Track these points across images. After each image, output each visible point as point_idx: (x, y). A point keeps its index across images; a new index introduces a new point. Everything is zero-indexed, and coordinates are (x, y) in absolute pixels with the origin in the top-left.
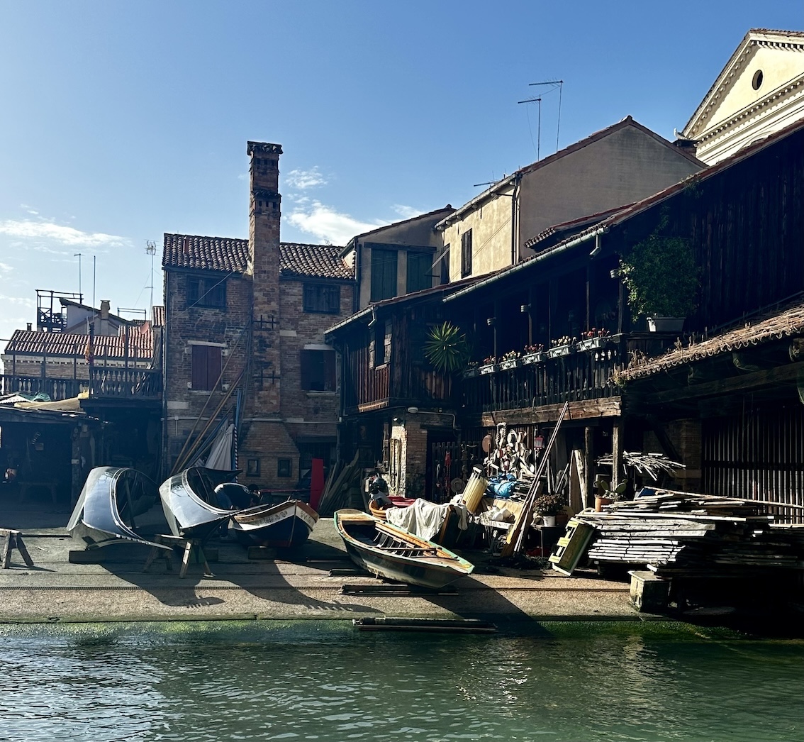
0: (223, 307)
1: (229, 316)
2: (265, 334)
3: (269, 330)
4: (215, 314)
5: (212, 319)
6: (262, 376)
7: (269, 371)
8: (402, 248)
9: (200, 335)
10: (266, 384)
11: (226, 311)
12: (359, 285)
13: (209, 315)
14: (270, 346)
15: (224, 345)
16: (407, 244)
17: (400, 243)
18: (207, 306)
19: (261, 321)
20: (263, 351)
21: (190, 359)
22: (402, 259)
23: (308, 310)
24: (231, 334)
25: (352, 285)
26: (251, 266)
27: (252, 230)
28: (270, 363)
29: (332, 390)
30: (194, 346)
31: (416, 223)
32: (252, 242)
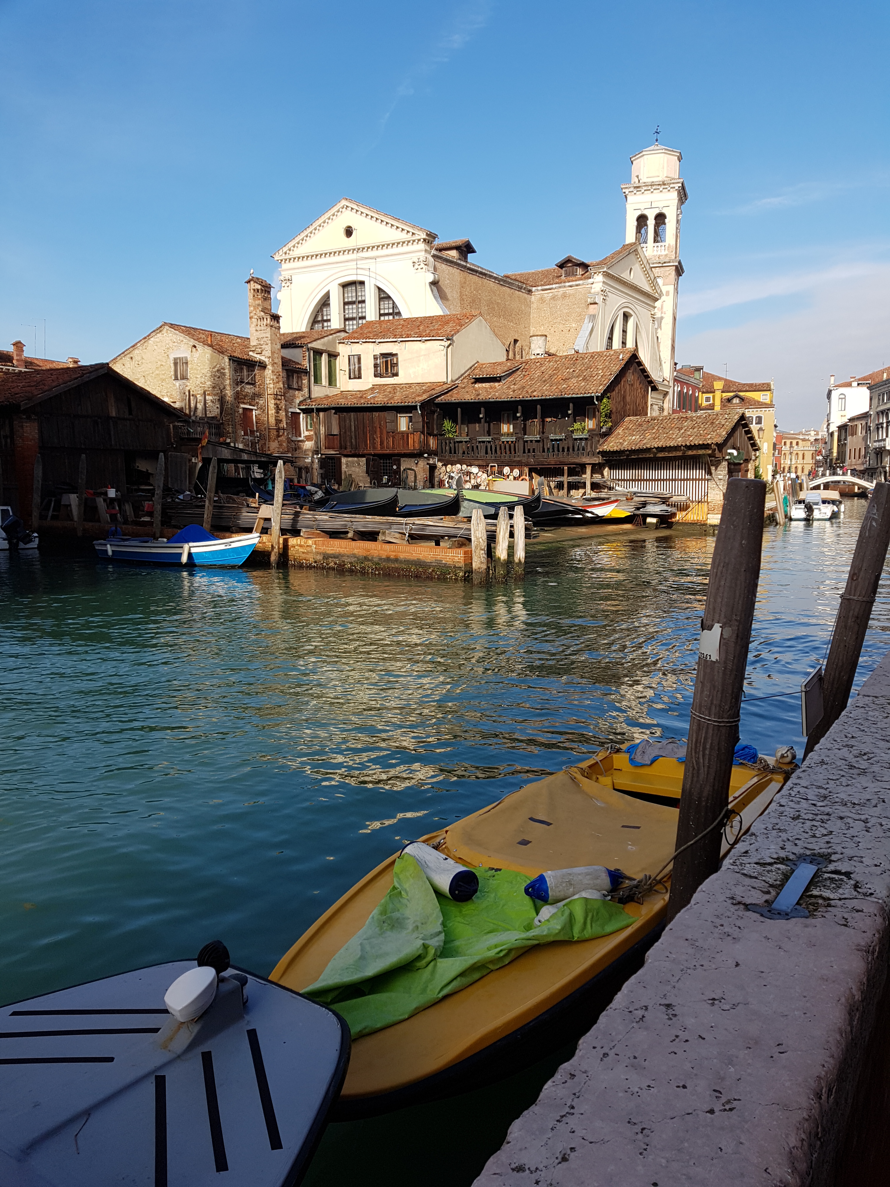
0: (254, 384)
1: (257, 390)
2: (278, 402)
3: (279, 400)
4: (251, 388)
5: (250, 391)
6: (279, 429)
7: (281, 426)
8: (325, 351)
9: (246, 401)
10: (281, 434)
11: (255, 387)
12: (309, 372)
13: (249, 389)
14: (280, 410)
15: (255, 408)
16: (329, 349)
17: (325, 349)
18: (248, 383)
19: (277, 395)
20: (277, 412)
21: (242, 417)
22: (324, 358)
23: (290, 388)
24: (258, 401)
25: (306, 373)
26: (263, 358)
27: (265, 335)
28: (281, 420)
29: (300, 436)
30: (244, 408)
31: (331, 337)
32: (262, 342)
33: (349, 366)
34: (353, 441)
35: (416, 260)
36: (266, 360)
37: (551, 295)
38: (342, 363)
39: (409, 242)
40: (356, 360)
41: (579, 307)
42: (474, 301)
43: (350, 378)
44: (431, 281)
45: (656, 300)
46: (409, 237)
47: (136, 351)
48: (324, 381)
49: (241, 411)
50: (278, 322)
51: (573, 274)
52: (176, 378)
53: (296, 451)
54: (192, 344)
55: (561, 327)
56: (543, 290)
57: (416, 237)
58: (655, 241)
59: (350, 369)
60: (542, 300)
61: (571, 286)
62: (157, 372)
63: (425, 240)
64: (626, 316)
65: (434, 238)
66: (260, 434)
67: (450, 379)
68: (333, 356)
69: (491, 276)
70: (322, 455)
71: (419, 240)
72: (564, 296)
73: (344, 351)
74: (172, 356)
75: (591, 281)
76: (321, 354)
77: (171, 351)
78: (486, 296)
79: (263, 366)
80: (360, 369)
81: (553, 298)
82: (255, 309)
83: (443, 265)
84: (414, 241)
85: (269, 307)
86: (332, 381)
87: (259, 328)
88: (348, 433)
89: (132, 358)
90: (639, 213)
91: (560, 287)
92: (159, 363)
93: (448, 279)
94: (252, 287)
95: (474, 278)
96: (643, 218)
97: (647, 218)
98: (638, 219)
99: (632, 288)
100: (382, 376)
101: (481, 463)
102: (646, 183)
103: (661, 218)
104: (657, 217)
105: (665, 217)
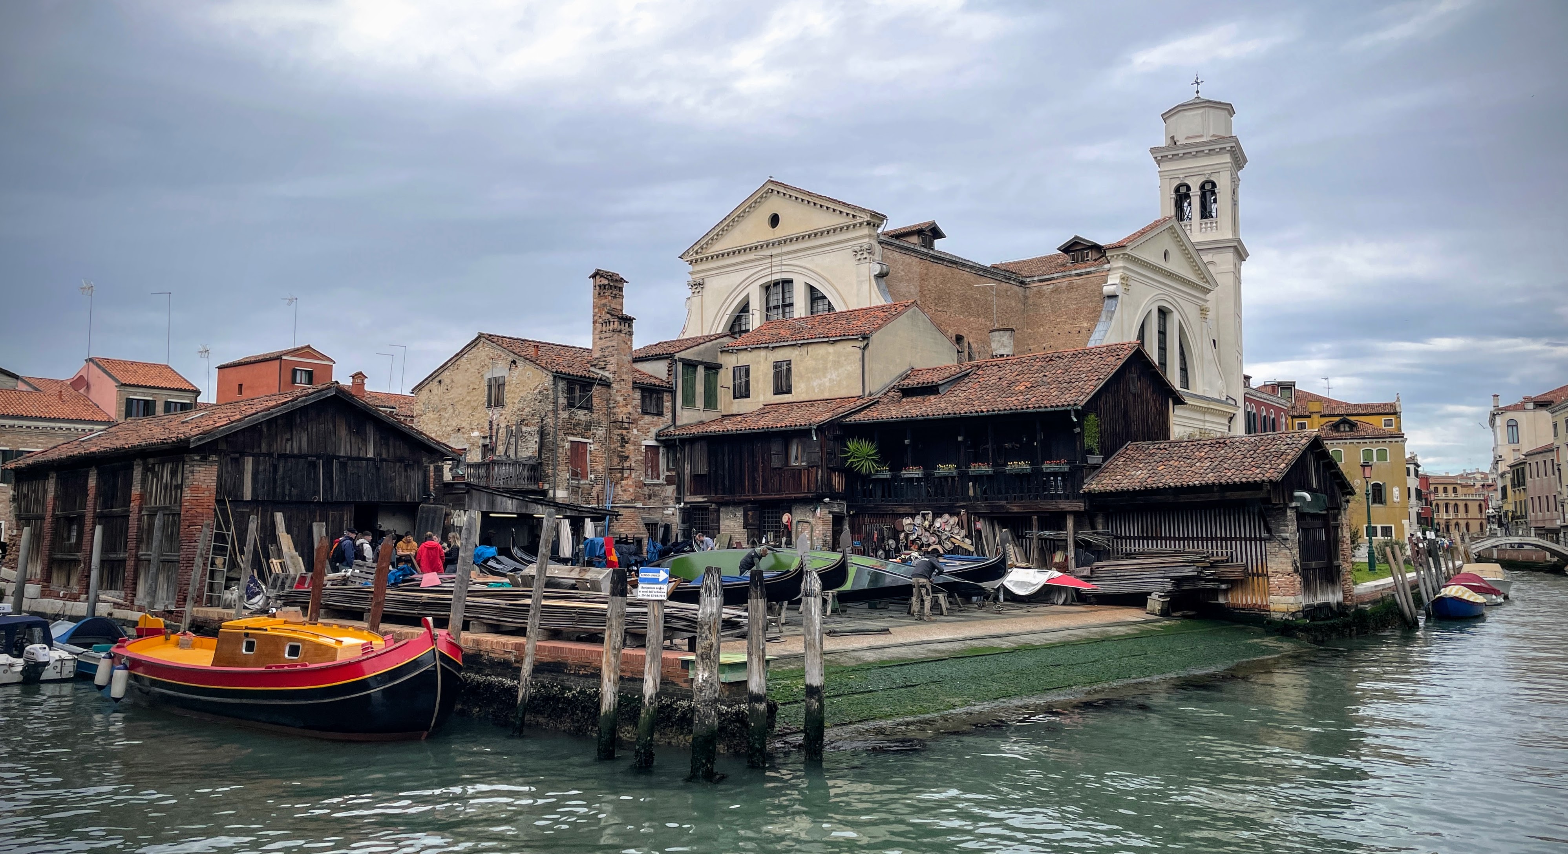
0: (590, 409)
1: (595, 416)
3: (626, 429)
4: (585, 415)
5: (583, 418)
7: (626, 464)
8: (701, 363)
9: (575, 432)
10: (626, 475)
11: (592, 412)
12: (676, 391)
13: (581, 415)
14: (627, 443)
15: (591, 441)
16: (705, 360)
17: (700, 359)
18: (580, 408)
19: (622, 422)
20: (623, 446)
21: (569, 453)
22: (701, 371)
23: (645, 412)
24: (595, 431)
25: (671, 392)
26: (606, 374)
27: (610, 344)
28: (628, 457)
29: (658, 479)
30: (571, 442)
31: (709, 344)
32: (606, 353)
33: (734, 380)
34: (727, 482)
35: (857, 248)
36: (611, 376)
37: (1051, 286)
38: (725, 378)
39: (848, 227)
40: (743, 373)
41: (1091, 301)
42: (940, 297)
43: (735, 398)
44: (877, 273)
45: (1207, 291)
46: (849, 221)
47: (447, 373)
48: (700, 402)
49: (567, 445)
50: (630, 326)
51: (1083, 260)
52: (489, 406)
53: (650, 498)
54: (511, 359)
55: (1067, 327)
56: (1040, 281)
57: (859, 220)
59: (734, 385)
60: (1041, 292)
61: (1079, 275)
62: (468, 398)
63: (869, 224)
64: (1163, 313)
65: (882, 220)
66: (596, 477)
67: (867, 393)
68: (713, 369)
69: (964, 265)
70: (685, 503)
71: (861, 224)
72: (1070, 287)
73: (729, 362)
74: (488, 376)
75: (1107, 266)
76: (695, 367)
77: (486, 368)
78: (958, 290)
79: (606, 384)
80: (747, 383)
81: (1056, 291)
82: (600, 311)
83: (895, 253)
84: (854, 226)
85: (619, 307)
86: (711, 401)
87: (603, 336)
88: (721, 472)
89: (440, 382)
90: (1176, 183)
91: (1064, 277)
92: (471, 387)
93: (903, 270)
94: (598, 283)
95: (941, 268)
96: (1183, 190)
97: (1188, 188)
98: (1177, 190)
99: (1169, 275)
100: (777, 392)
101: (908, 510)
102: (1185, 146)
103: (1208, 187)
104: (1202, 187)
105: (1214, 185)
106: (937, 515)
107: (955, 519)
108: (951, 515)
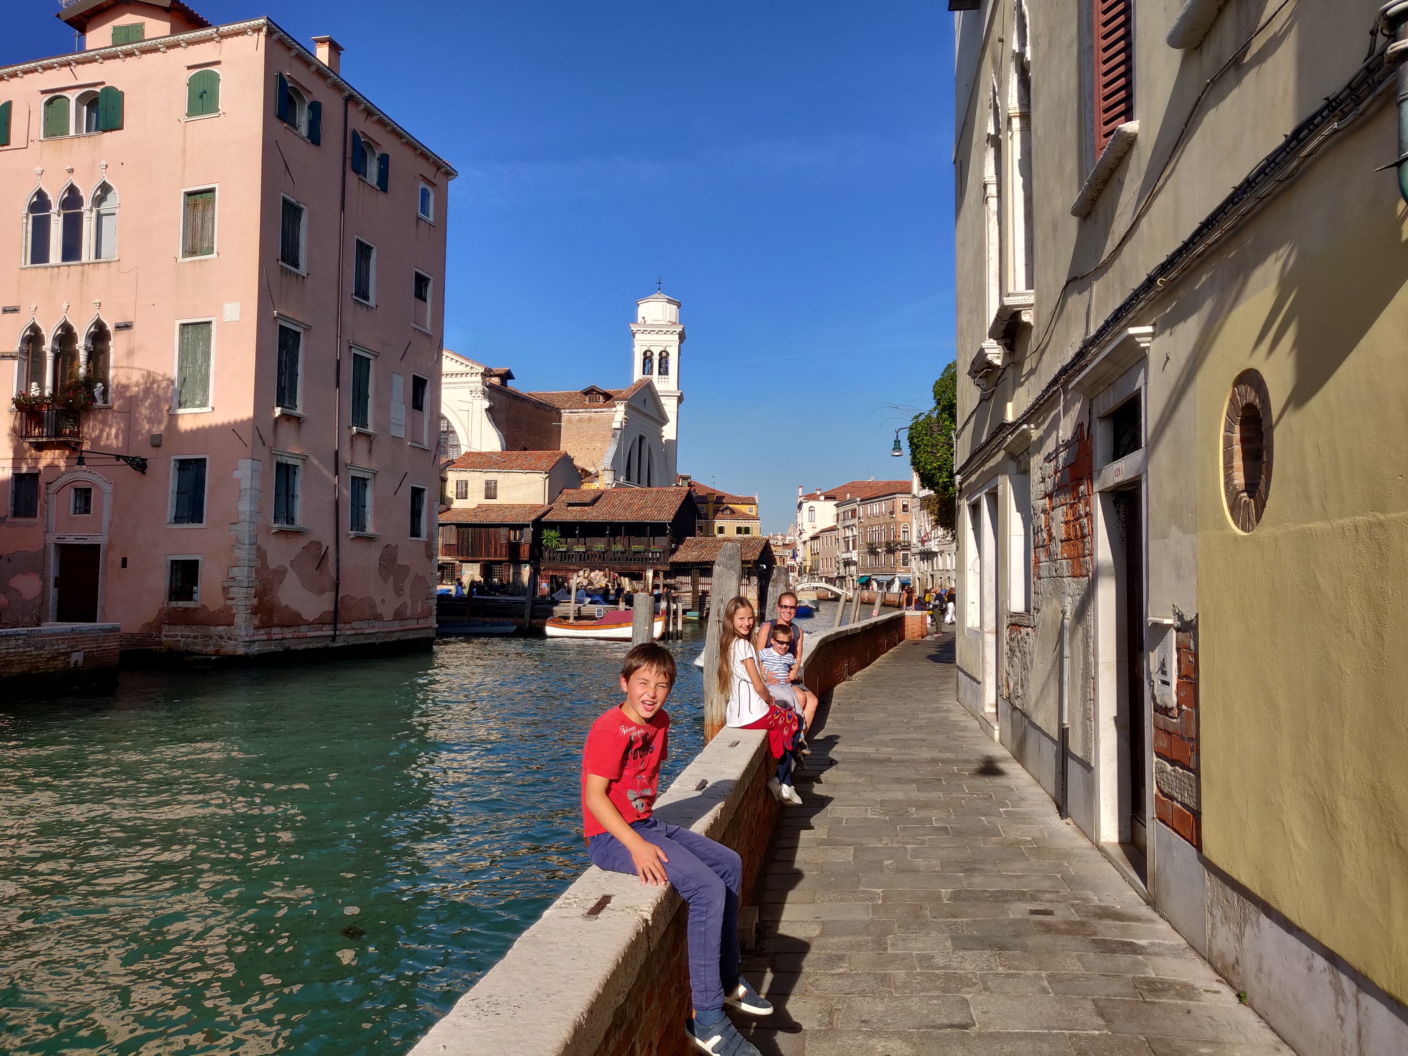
33: (457, 489)
34: (470, 550)
35: (473, 389)
37: (579, 417)
38: (451, 487)
39: (467, 374)
40: (464, 485)
41: (604, 430)
42: (516, 422)
43: (458, 498)
44: (487, 407)
45: (664, 425)
46: (468, 370)
51: (596, 401)
55: (588, 445)
56: (572, 413)
57: (474, 371)
58: (660, 373)
59: (458, 491)
60: (570, 421)
61: (596, 412)
63: (482, 374)
64: (641, 439)
65: (489, 370)
67: (546, 503)
68: (444, 480)
71: (477, 373)
72: (590, 419)
73: (454, 477)
75: (614, 409)
80: (466, 491)
81: (581, 420)
83: (496, 395)
84: (472, 374)
88: (465, 544)
90: (645, 348)
91: (585, 412)
93: (498, 405)
96: (649, 354)
97: (652, 354)
98: (645, 353)
99: (647, 415)
100: (487, 497)
101: (576, 567)
102: (652, 325)
103: (664, 354)
104: (660, 354)
105: (668, 354)
106: (592, 570)
107: (602, 573)
108: (600, 570)
